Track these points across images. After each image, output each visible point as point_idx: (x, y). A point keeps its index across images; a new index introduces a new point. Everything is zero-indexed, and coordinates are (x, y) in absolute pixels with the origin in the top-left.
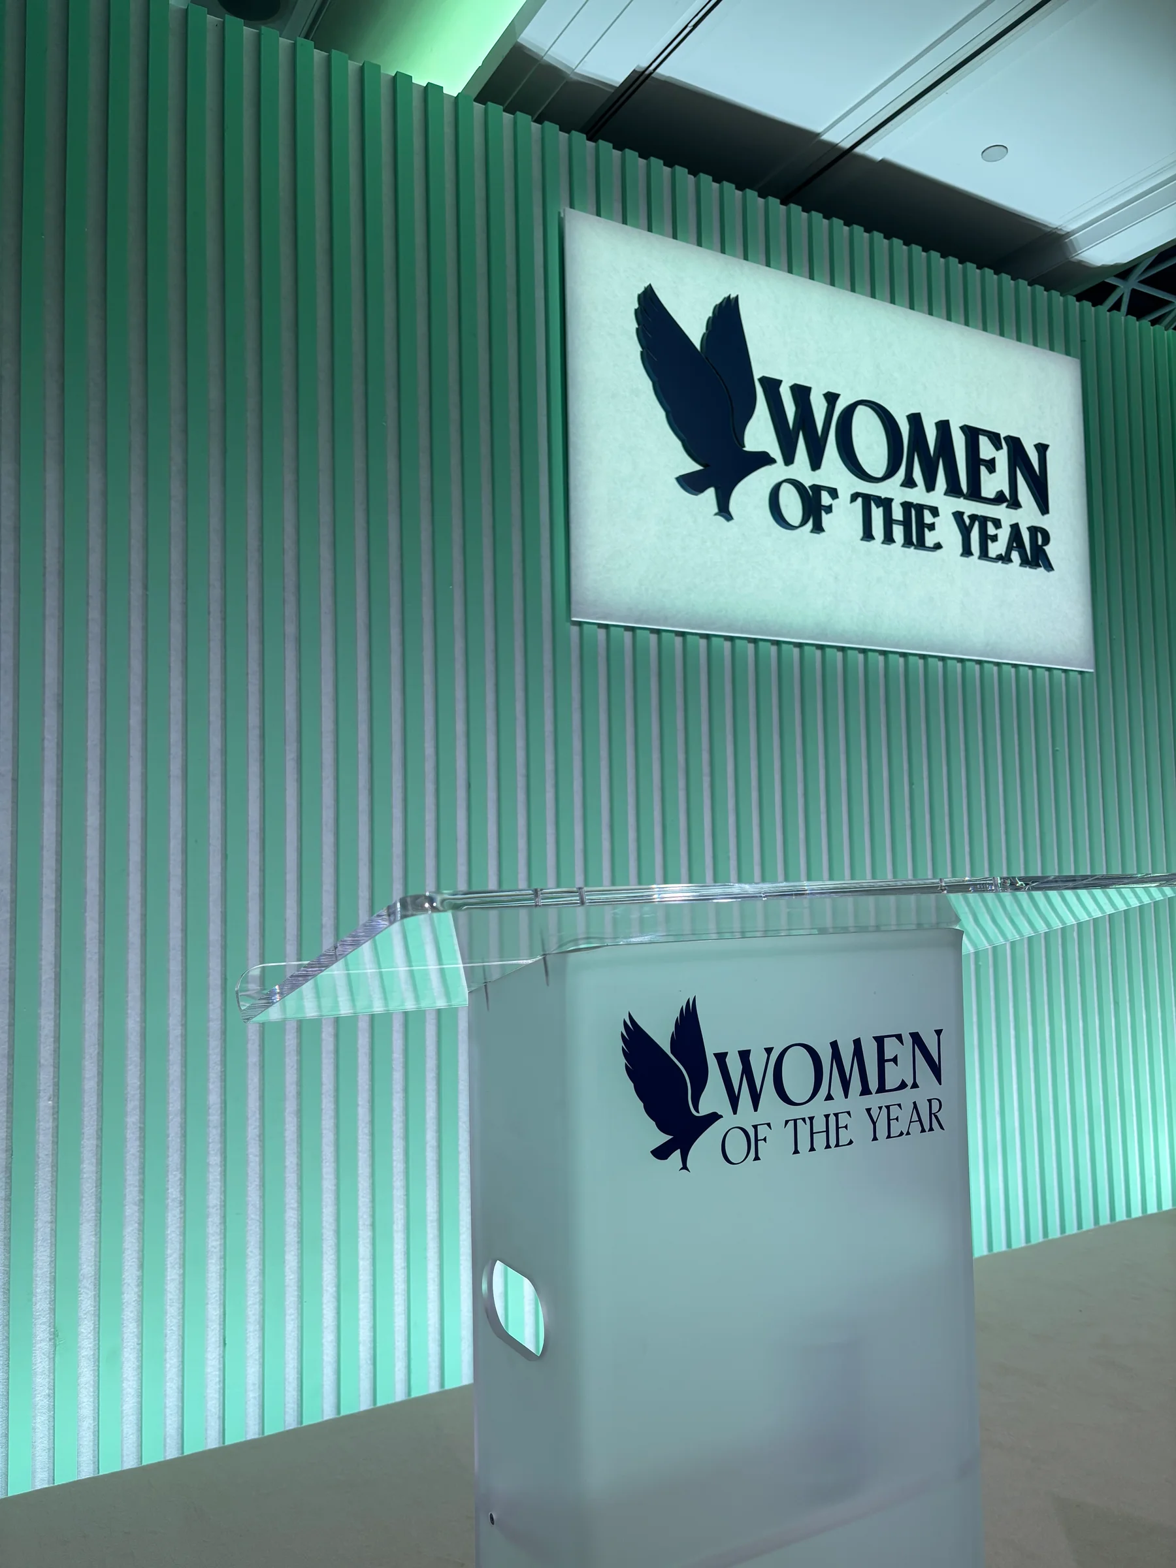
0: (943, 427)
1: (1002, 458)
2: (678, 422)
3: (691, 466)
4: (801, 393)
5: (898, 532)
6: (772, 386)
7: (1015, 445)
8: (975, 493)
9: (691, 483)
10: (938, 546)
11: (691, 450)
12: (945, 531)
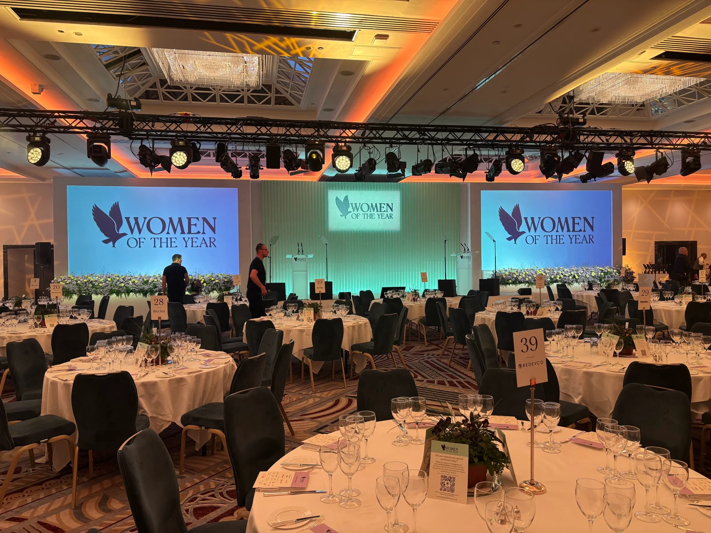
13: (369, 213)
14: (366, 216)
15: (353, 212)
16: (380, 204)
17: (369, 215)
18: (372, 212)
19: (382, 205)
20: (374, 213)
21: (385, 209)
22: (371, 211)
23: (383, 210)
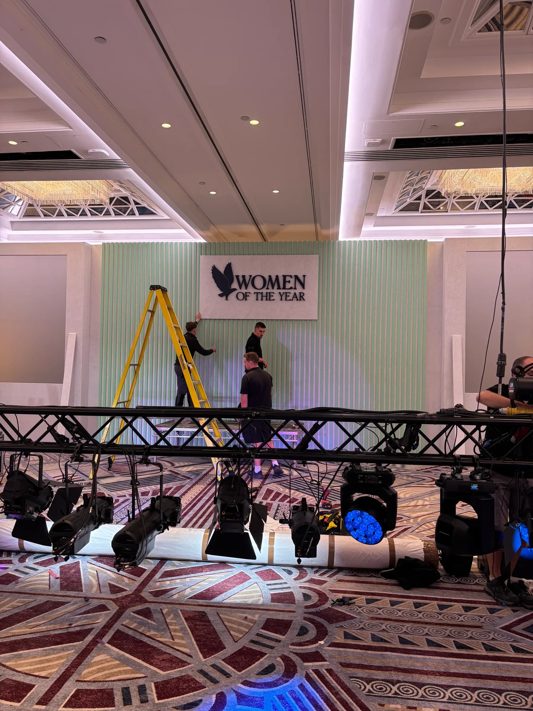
0: (277, 277)
1: (292, 280)
2: (219, 286)
3: (221, 292)
4: (244, 277)
5: (264, 298)
6: (237, 277)
7: (297, 277)
8: (284, 288)
9: (221, 295)
10: (274, 300)
11: (221, 290)
12: (276, 296)
13: (264, 291)
14: (260, 296)
15: (239, 291)
16: (284, 277)
17: (264, 294)
18: (270, 290)
19: (288, 279)
20: (273, 291)
21: (292, 285)
22: (268, 288)
23: (288, 286)
